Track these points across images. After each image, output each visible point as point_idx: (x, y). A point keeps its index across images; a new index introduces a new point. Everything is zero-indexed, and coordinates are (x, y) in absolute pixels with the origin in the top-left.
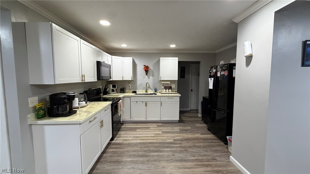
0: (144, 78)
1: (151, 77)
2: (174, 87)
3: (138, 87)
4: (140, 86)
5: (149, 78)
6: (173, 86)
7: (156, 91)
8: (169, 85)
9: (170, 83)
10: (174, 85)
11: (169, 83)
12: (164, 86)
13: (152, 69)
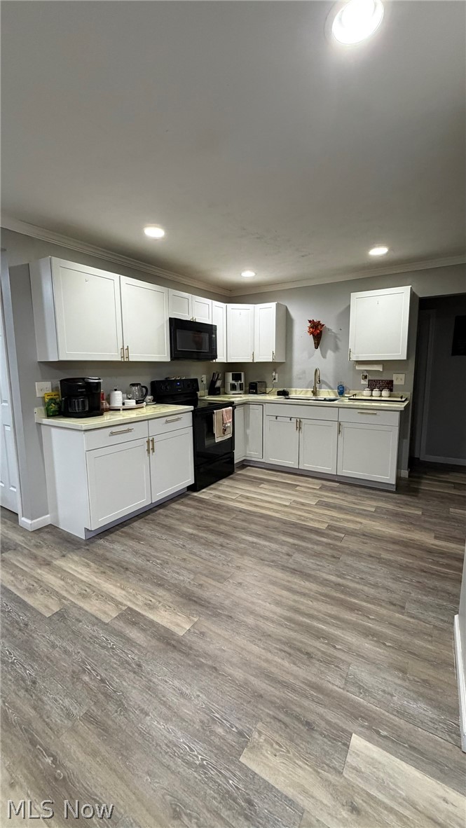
0: (311, 356)
1: (330, 354)
2: (402, 383)
3: (295, 381)
4: (300, 379)
5: (324, 356)
6: (399, 380)
7: (341, 393)
8: (386, 377)
9: (381, 370)
10: (402, 376)
11: (379, 368)
12: (370, 377)
13: (333, 331)
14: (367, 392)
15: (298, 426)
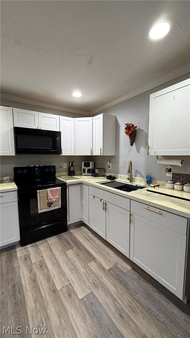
1: (143, 150)
3: (121, 169)
5: (138, 151)
7: (149, 181)
9: (180, 165)
11: (178, 163)
14: (169, 185)
15: (104, 207)
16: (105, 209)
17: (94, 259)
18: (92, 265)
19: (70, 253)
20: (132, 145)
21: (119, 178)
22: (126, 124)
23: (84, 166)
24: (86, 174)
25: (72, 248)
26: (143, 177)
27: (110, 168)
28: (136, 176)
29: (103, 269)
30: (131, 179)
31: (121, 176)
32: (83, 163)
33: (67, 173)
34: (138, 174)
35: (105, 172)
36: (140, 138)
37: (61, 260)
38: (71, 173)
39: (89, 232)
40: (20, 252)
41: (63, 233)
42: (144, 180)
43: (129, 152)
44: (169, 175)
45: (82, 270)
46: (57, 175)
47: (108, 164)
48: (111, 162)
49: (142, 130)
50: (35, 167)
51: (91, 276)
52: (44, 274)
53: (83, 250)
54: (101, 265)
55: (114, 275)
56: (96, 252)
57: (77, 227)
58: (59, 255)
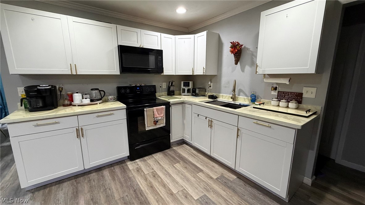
0: (233, 70)
1: (248, 68)
2: (313, 96)
3: (223, 89)
4: (226, 87)
5: (243, 70)
6: (309, 93)
9: (288, 83)
10: (314, 90)
11: (286, 81)
12: (279, 89)
13: (251, 49)
14: (274, 102)
15: (210, 124)
16: (211, 126)
17: (201, 171)
18: (200, 175)
19: (178, 166)
20: (236, 64)
21: (221, 97)
22: (231, 43)
23: (184, 86)
24: (186, 93)
25: (178, 162)
26: (246, 96)
27: (211, 88)
28: (239, 95)
29: (211, 178)
30: (234, 98)
31: (222, 95)
32: (182, 83)
33: (167, 93)
34: (241, 93)
35: (206, 92)
36: (245, 57)
37: (171, 171)
38: (171, 93)
39: (192, 149)
40: (131, 165)
41: (167, 150)
42: (248, 99)
43: (232, 72)
44: (275, 93)
45: (192, 179)
46: (157, 94)
47: (210, 83)
48: (212, 81)
49: (247, 49)
50: (136, 87)
51: (201, 183)
52: (159, 182)
53: (189, 164)
54: (208, 175)
55: (222, 182)
56: (201, 165)
57: (179, 145)
58: (168, 168)
